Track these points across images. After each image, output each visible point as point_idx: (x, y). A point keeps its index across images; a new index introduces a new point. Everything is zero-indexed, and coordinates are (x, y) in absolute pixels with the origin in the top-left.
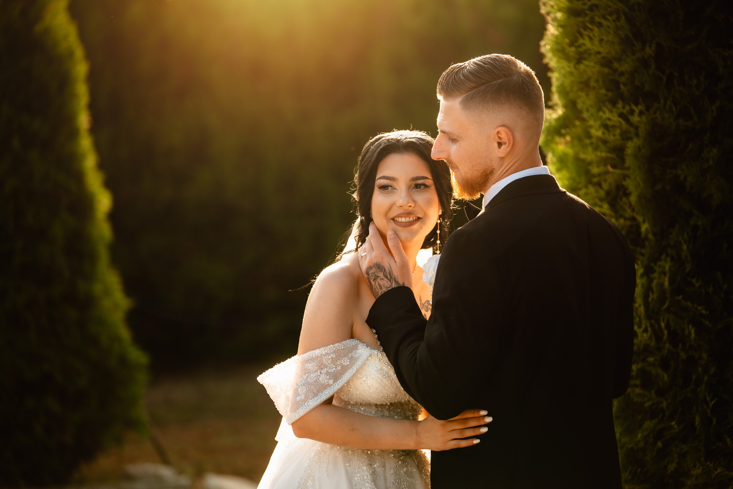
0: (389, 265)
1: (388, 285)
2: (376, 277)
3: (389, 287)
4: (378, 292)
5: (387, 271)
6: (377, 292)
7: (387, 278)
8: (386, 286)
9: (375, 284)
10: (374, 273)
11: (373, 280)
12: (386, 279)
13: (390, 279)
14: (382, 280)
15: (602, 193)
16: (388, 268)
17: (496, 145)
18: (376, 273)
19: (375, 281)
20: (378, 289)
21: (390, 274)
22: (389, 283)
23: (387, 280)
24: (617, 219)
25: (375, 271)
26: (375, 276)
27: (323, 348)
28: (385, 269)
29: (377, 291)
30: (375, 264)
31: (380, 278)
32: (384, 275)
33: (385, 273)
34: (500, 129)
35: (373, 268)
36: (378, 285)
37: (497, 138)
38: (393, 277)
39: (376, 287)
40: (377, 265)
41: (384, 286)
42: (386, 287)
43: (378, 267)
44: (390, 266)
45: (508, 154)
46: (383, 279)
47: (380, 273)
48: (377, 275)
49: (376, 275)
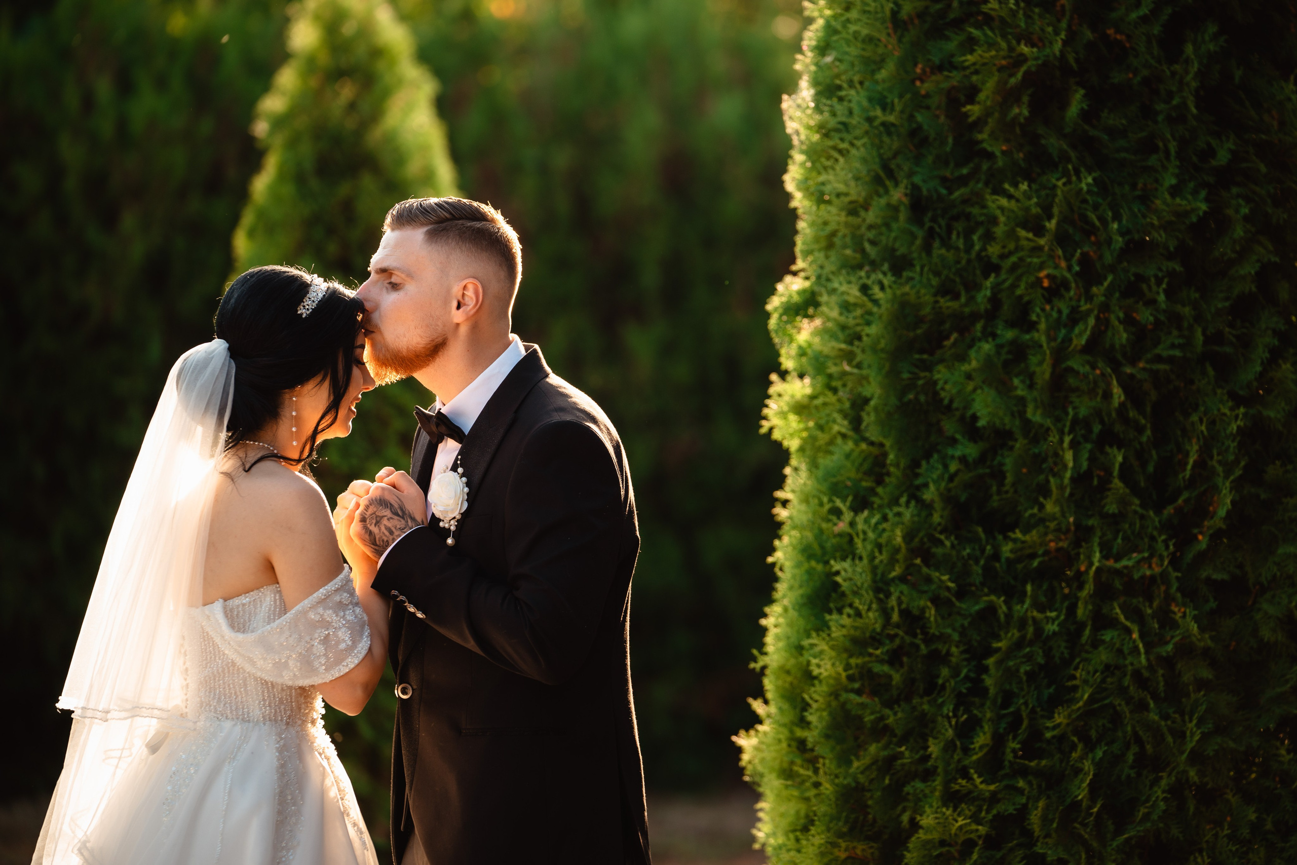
0: (397, 497)
1: (403, 524)
2: (378, 519)
3: (405, 528)
4: (387, 541)
5: (396, 506)
6: (385, 540)
7: (398, 515)
8: (398, 527)
9: (380, 530)
10: (374, 513)
11: (376, 525)
12: (396, 517)
13: (402, 515)
14: (391, 521)
16: (396, 502)
18: (377, 513)
19: (379, 526)
20: (385, 536)
21: (402, 510)
22: (403, 522)
23: (398, 518)
25: (375, 509)
26: (376, 517)
28: (391, 504)
30: (372, 500)
32: (391, 511)
33: (393, 510)
35: (370, 507)
36: (386, 529)
38: (407, 512)
39: (381, 534)
40: (376, 501)
41: (396, 528)
42: (400, 528)
43: (379, 502)
44: (399, 499)
46: (391, 518)
47: (385, 510)
48: (380, 515)
49: (377, 517)
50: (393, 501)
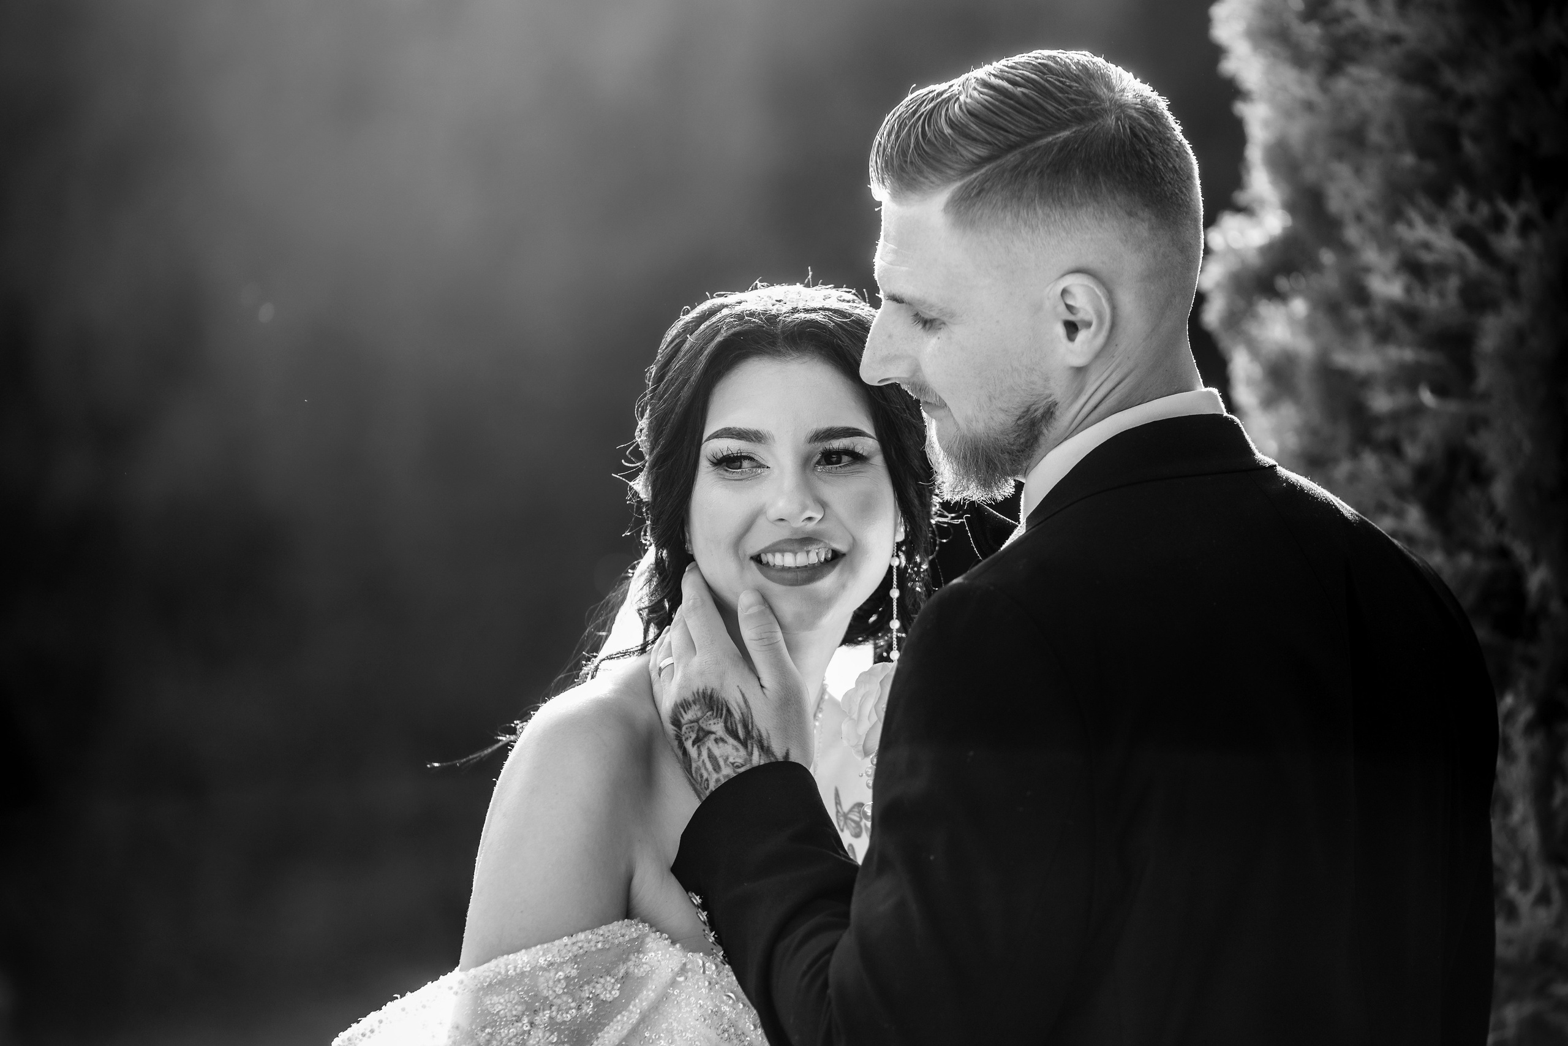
0: (743, 695)
1: (740, 757)
2: (701, 734)
3: (743, 766)
4: (707, 780)
5: (737, 715)
6: (705, 778)
7: (736, 736)
8: (731, 760)
9: (699, 754)
10: (697, 721)
11: (694, 743)
12: (731, 741)
13: (746, 740)
14: (721, 744)
15: (1403, 474)
16: (739, 706)
17: (1060, 330)
18: (700, 722)
19: (699, 747)
20: (706, 769)
21: (745, 726)
22: (743, 752)
23: (735, 743)
24: (1451, 552)
25: (699, 714)
26: (698, 731)
27: (539, 947)
28: (728, 710)
29: (705, 775)
30: (698, 693)
31: (713, 737)
32: (726, 727)
33: (729, 724)
34: (1071, 281)
35: (694, 706)
36: (709, 757)
37: (1062, 308)
38: (755, 734)
39: (700, 763)
40: (704, 697)
41: (726, 760)
42: (733, 764)
43: (707, 702)
44: (746, 701)
45: (1098, 355)
46: (722, 740)
47: (715, 721)
48: (704, 727)
49: (700, 729)
50: (735, 705)
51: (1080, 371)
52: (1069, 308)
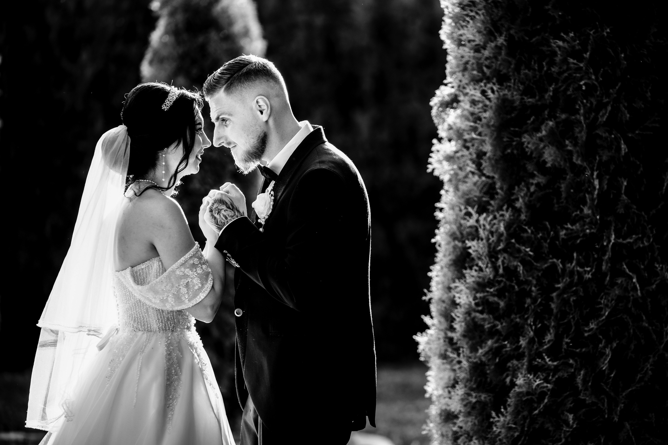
0: (230, 198)
1: (232, 214)
2: (219, 210)
3: (234, 216)
4: (224, 222)
5: (229, 203)
6: (223, 222)
7: (230, 208)
8: (230, 215)
13: (233, 209)
14: (226, 211)
17: (259, 113)
18: (218, 207)
19: (219, 214)
20: (223, 220)
21: (232, 205)
22: (233, 212)
23: (230, 210)
25: (217, 205)
26: (218, 210)
28: (226, 202)
29: (223, 221)
30: (216, 200)
31: (223, 210)
32: (226, 206)
35: (215, 204)
36: (223, 216)
37: (258, 106)
38: (235, 207)
39: (221, 219)
40: (218, 201)
42: (231, 216)
44: (230, 200)
46: (226, 210)
47: (223, 206)
48: (220, 208)
50: (227, 201)
51: (267, 122)
52: (260, 106)
